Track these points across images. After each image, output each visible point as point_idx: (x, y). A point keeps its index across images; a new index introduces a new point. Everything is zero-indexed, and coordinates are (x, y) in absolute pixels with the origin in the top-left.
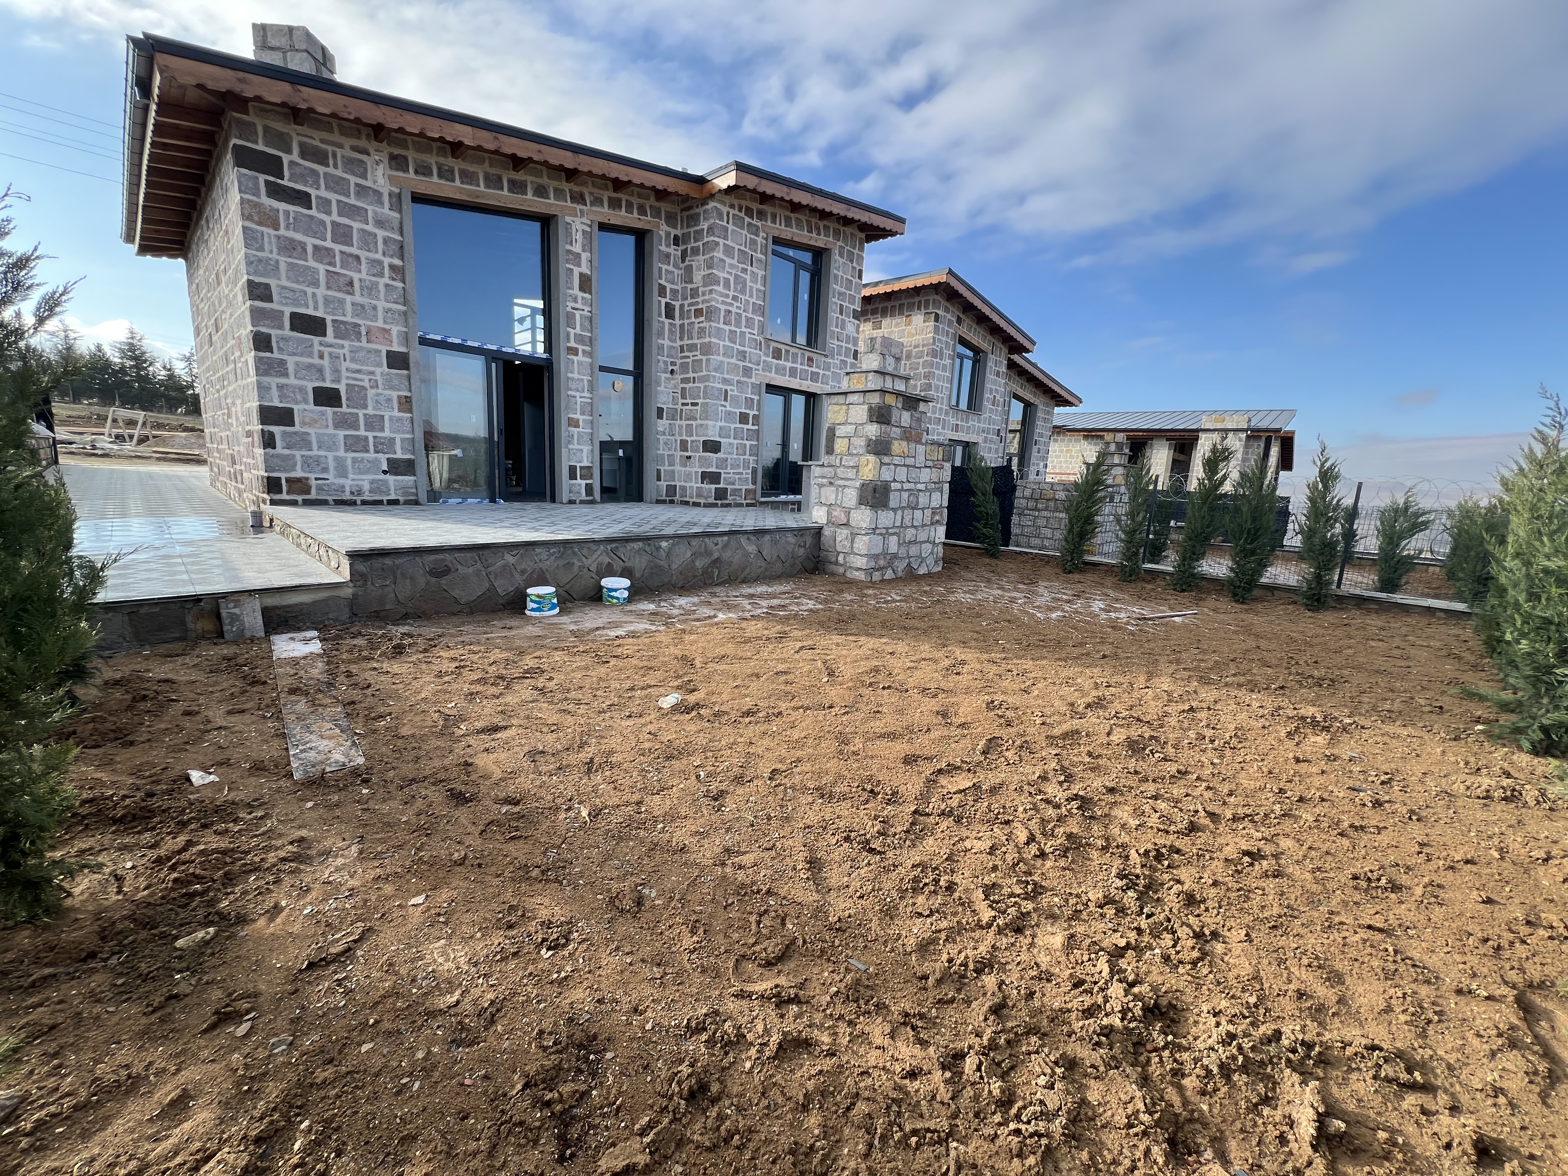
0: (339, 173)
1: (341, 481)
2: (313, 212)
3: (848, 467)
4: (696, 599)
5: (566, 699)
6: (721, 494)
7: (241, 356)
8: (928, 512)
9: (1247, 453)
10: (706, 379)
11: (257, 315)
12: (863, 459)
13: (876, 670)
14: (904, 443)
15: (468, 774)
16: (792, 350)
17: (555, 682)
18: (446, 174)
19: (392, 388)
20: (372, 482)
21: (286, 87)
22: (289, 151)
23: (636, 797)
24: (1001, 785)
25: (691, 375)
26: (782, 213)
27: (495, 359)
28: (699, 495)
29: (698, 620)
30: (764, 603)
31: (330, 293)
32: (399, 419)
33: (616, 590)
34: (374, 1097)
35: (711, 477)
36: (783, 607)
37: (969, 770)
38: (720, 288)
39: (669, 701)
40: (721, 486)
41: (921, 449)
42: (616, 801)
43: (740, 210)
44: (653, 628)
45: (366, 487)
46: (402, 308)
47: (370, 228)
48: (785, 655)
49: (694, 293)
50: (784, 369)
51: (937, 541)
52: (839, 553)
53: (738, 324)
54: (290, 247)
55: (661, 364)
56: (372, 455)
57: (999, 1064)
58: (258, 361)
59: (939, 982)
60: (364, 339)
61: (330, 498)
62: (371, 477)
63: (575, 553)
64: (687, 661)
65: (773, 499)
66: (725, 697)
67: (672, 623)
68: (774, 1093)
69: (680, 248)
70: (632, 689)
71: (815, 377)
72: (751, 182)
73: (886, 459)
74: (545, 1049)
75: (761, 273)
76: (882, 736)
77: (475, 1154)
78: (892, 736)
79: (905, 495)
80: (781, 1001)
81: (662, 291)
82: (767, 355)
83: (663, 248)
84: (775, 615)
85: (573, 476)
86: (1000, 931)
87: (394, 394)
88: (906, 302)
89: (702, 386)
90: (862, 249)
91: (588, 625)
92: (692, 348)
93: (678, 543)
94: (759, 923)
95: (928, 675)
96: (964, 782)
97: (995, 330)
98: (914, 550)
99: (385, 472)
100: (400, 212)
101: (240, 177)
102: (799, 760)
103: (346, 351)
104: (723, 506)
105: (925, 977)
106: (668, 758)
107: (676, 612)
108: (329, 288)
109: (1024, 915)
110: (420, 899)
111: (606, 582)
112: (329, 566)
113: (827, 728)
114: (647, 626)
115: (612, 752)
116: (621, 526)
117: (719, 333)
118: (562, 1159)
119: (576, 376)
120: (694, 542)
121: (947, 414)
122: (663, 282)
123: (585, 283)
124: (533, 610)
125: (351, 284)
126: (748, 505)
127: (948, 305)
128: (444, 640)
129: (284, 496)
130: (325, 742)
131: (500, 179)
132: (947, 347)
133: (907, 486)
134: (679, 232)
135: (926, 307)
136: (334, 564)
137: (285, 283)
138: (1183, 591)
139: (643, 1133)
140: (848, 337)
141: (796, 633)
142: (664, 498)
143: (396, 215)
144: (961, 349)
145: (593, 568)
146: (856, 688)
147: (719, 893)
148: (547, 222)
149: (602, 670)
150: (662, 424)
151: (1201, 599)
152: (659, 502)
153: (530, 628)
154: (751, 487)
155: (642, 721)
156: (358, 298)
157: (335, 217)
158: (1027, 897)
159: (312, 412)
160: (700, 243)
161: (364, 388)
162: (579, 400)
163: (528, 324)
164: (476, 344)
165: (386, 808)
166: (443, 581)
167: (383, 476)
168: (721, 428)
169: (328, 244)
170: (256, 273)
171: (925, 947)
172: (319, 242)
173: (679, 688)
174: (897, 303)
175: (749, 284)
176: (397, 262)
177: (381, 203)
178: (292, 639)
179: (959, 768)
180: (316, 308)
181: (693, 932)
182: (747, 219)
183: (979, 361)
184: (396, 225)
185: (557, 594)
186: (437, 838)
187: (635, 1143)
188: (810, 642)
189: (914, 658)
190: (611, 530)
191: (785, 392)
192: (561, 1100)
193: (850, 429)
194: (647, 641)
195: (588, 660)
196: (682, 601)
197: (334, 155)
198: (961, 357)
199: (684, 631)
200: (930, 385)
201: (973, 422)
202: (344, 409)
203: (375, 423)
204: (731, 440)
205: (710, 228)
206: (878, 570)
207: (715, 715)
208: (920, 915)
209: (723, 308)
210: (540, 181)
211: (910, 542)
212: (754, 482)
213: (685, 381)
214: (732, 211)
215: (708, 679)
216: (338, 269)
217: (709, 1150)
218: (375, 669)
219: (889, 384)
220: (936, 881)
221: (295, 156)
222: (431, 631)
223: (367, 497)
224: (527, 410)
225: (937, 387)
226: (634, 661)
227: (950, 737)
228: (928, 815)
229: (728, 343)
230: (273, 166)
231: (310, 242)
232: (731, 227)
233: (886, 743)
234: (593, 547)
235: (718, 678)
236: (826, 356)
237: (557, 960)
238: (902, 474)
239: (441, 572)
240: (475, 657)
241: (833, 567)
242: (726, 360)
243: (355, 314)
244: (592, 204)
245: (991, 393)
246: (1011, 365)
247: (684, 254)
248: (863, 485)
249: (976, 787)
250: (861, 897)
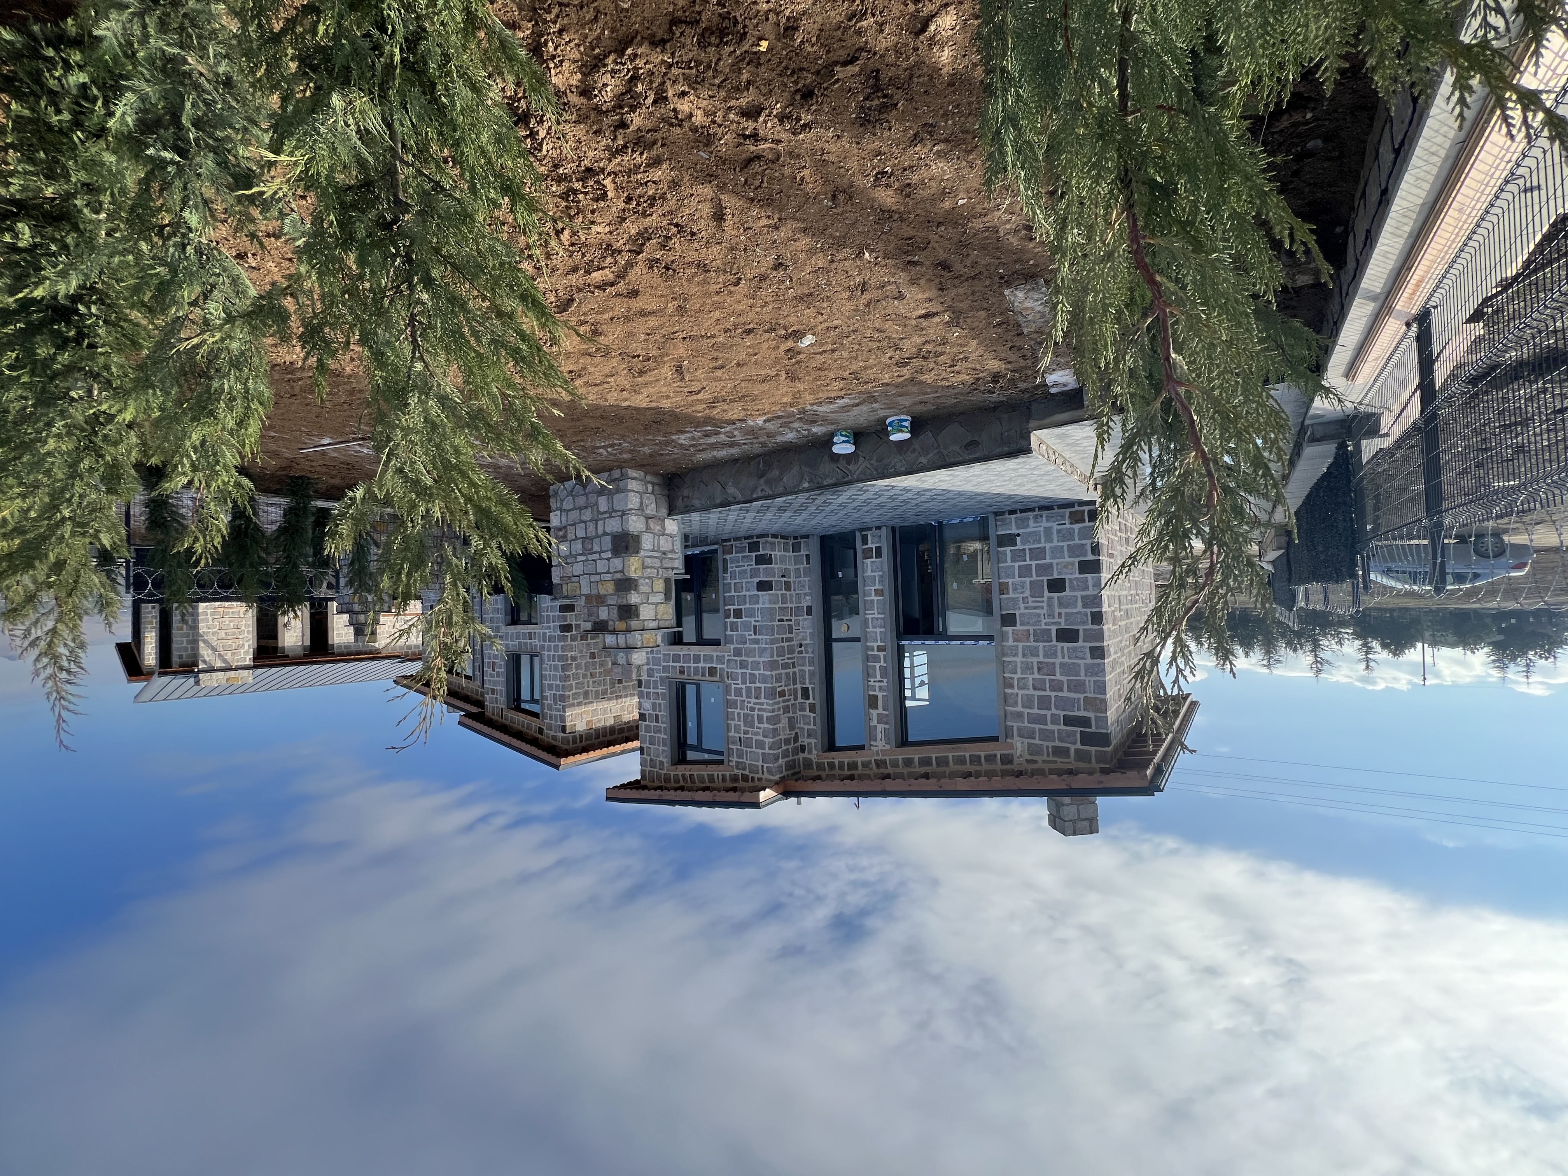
0: (1045, 743)
1: (1049, 524)
2: (1062, 713)
3: (651, 567)
4: (779, 439)
5: (880, 341)
6: (754, 547)
7: (1113, 612)
8: (571, 536)
10: (773, 642)
11: (1100, 636)
12: (639, 574)
13: (641, 373)
14: (602, 592)
15: (941, 282)
16: (699, 677)
17: (888, 355)
18: (975, 759)
19: (1013, 599)
20: (1028, 526)
21: (1074, 786)
22: (1076, 750)
23: (834, 266)
24: (567, 274)
25: (785, 644)
26: (718, 784)
27: (940, 634)
28: (773, 544)
29: (779, 417)
30: (723, 438)
31: (1053, 660)
32: (1008, 577)
33: (844, 442)
34: (970, 104)
35: (763, 560)
36: (707, 435)
37: (589, 285)
38: (765, 714)
40: (754, 554)
41: (585, 590)
42: (847, 263)
43: (753, 778)
44: (815, 407)
45: (1031, 522)
46: (1005, 659)
47: (1026, 711)
48: (714, 384)
49: (786, 709)
50: (705, 661)
51: (558, 512)
52: (652, 493)
53: (748, 690)
54: (1076, 687)
55: (810, 650)
56: (1027, 547)
57: (632, 97)
58: (1100, 605)
59: (655, 143)
60: (1031, 632)
61: (1056, 510)
62: (1028, 530)
63: (876, 470)
64: (793, 377)
65: (706, 549)
66: (765, 345)
67: (800, 413)
68: (764, 90)
69: (800, 743)
70: (833, 351)
71: (676, 659)
72: (746, 797)
73: (619, 576)
74: (887, 121)
75: (732, 734)
76: (651, 313)
77: (919, 76)
78: (643, 313)
79: (596, 548)
80: (755, 137)
81: (812, 708)
82: (722, 669)
83: (813, 741)
84: (715, 425)
85: (878, 550)
86: (603, 170)
87: (1011, 595)
88: (594, 741)
89: (776, 636)
90: (643, 772)
91: (864, 408)
92: (785, 666)
93: (795, 487)
94: (762, 182)
95: (597, 369)
96: (597, 276)
97: (504, 728)
98: (581, 501)
99: (1018, 535)
100: (1006, 726)
101: (1107, 728)
102: (718, 293)
103: (1044, 621)
104: (751, 537)
105: (663, 145)
106: (811, 294)
107: (796, 425)
108: (1054, 664)
109: (582, 180)
110: (961, 202)
111: (849, 449)
112: (1048, 446)
113: (693, 319)
114: (820, 409)
115: (850, 298)
116: (841, 500)
117: (764, 679)
118: (877, 71)
119: (878, 630)
120: (781, 490)
121: (542, 647)
122: (812, 715)
123: (873, 702)
124: (906, 420)
125: (1039, 669)
126: (729, 540)
127: (554, 743)
128: (966, 389)
129: (1086, 508)
130: (1029, 305)
131: (938, 764)
132: (550, 708)
133: (597, 556)
134: (801, 756)
135: (574, 738)
136: (1044, 447)
137: (1081, 662)
138: (301, 477)
139: (837, 81)
140: (648, 697)
141: (700, 407)
142: (802, 541)
143: (1009, 723)
144: (535, 708)
145: (861, 459)
146: (662, 356)
147: (785, 201)
148: (904, 742)
149: (854, 367)
150: (806, 602)
152: (806, 537)
153: (907, 404)
154: (727, 557)
155: (826, 324)
156: (1035, 660)
157: (1048, 713)
158: (575, 192)
159: (1066, 574)
160: (784, 748)
161: (1032, 596)
162: (875, 611)
163: (917, 681)
164: (954, 642)
165: (988, 260)
166: (969, 439)
167: (1020, 531)
168: (758, 603)
169: (1053, 694)
170: (1099, 664)
171: (656, 162)
172: (1060, 694)
173: (799, 353)
174: (601, 739)
175: (742, 723)
176: (1008, 691)
177: (1019, 729)
178: (1065, 385)
179: (596, 287)
180: (1062, 648)
181: (802, 179)
182: (747, 772)
183: (515, 700)
184: (1008, 718)
185: (888, 435)
186: (955, 240)
187: (841, 76)
188: (690, 398)
189: (605, 386)
190: (849, 494)
191: (701, 641)
192: (879, 98)
193: (652, 599)
194: (821, 395)
195: (864, 376)
196: (790, 436)
197: (1048, 754)
198: (533, 701)
199: (791, 406)
200: (563, 670)
201: (513, 644)
202: (1045, 579)
203: (1025, 571)
204: (748, 593)
205: (777, 759)
206: (616, 479)
207: (774, 329)
208: (654, 182)
209: (763, 700)
210: (910, 770)
211: (586, 508)
212: (725, 560)
213: (789, 640)
214: (760, 775)
215: (777, 361)
216: (1048, 678)
217: (804, 69)
218: (1009, 363)
219: (622, 639)
220: (638, 204)
221: (1072, 748)
222: (977, 398)
223: (1031, 515)
224: (916, 613)
225: (556, 668)
226: (831, 375)
227: (597, 313)
228: (630, 251)
229: (757, 673)
230: (1086, 739)
231: (1065, 694)
232: (760, 764)
233: (649, 308)
234: (862, 476)
235: (769, 362)
236: (668, 677)
237: (882, 166)
238: (601, 566)
239: (971, 445)
240: (944, 375)
241: (655, 480)
242: (757, 659)
243: (1037, 648)
244: (870, 762)
245: (498, 673)
246: (480, 704)
247: (796, 739)
248: (638, 552)
249: (588, 272)
250: (692, 195)
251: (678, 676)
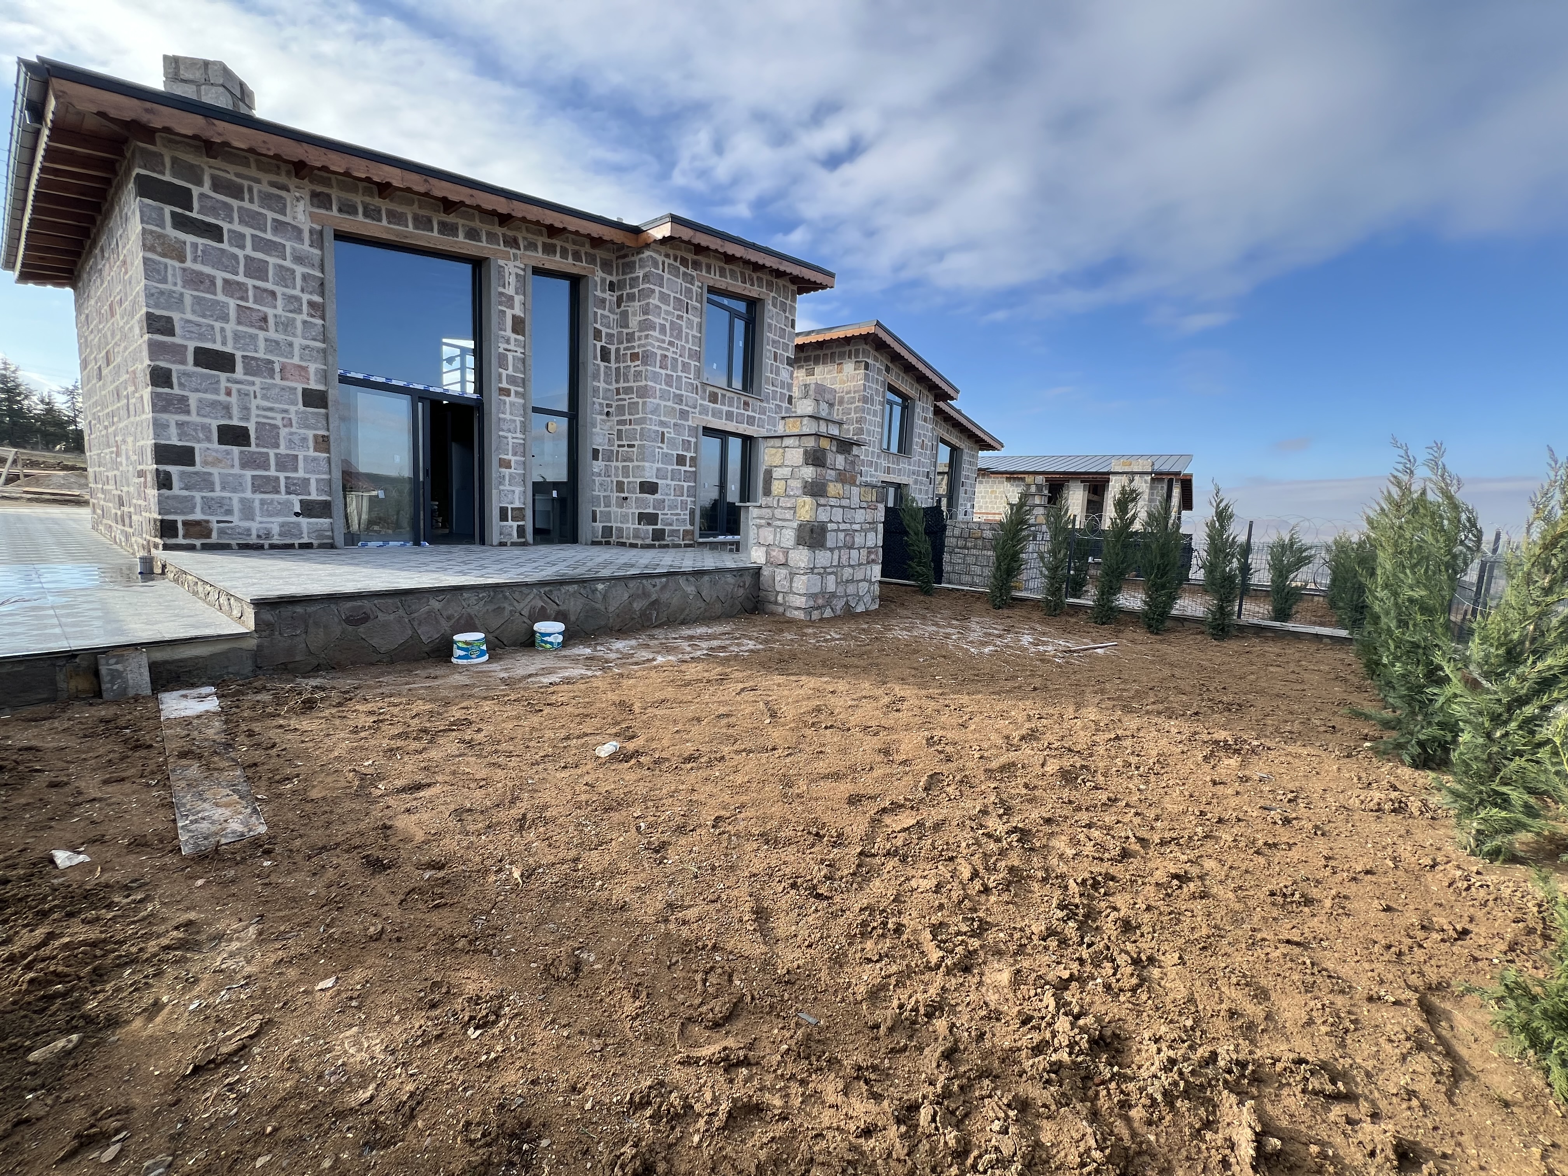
0: (255, 207)
1: (246, 524)
2: (225, 246)
3: (786, 508)
4: (633, 642)
5: (496, 752)
6: (658, 535)
7: (136, 391)
8: (864, 552)
9: (1152, 494)
10: (642, 421)
11: (155, 349)
12: (800, 500)
13: (818, 709)
14: (839, 485)
15: (386, 838)
16: (728, 394)
17: (483, 733)
18: (372, 213)
19: (307, 427)
20: (282, 525)
21: (199, 120)
22: (199, 183)
23: (573, 853)
24: (944, 821)
25: (627, 417)
26: (716, 264)
27: (421, 399)
28: (636, 537)
29: (636, 664)
30: (704, 645)
31: (241, 328)
32: (315, 459)
33: (549, 635)
35: (648, 518)
36: (723, 648)
37: (912, 808)
38: (656, 334)
39: (606, 750)
40: (659, 527)
41: (855, 490)
42: (551, 859)
43: (675, 260)
44: (589, 673)
45: (276, 530)
46: (323, 346)
47: (288, 263)
48: (726, 698)
49: (630, 337)
50: (721, 412)
51: (873, 580)
52: (778, 593)
53: (674, 369)
54: (196, 280)
55: (597, 406)
56: (283, 496)
57: (953, 1113)
58: (155, 397)
59: (891, 1030)
60: (277, 376)
61: (233, 542)
62: (281, 519)
63: (506, 598)
64: (624, 706)
65: (711, 539)
66: (665, 743)
67: (609, 668)
68: (724, 1167)
69: (616, 294)
70: (567, 738)
71: (751, 421)
72: (686, 234)
73: (822, 501)
74: (472, 1142)
75: (697, 320)
76: (826, 777)
78: (836, 776)
79: (841, 535)
80: (729, 1064)
81: (598, 334)
82: (703, 399)
83: (598, 293)
84: (716, 657)
85: (504, 518)
86: (949, 972)
87: (310, 434)
88: (837, 350)
89: (638, 428)
90: (794, 300)
91: (520, 672)
92: (628, 390)
93: (615, 586)
94: (705, 981)
95: (869, 713)
96: (907, 819)
97: (921, 379)
98: (851, 589)
99: (297, 514)
100: (322, 248)
101: (142, 207)
102: (743, 806)
103: (257, 388)
104: (660, 546)
105: (877, 1026)
106: (606, 810)
107: (613, 656)
108: (239, 323)
109: (971, 954)
110: (329, 983)
111: (541, 627)
112: (230, 615)
113: (771, 771)
114: (583, 672)
115: (546, 807)
116: (554, 569)
117: (656, 377)
119: (508, 416)
120: (632, 584)
121: (879, 457)
122: (598, 326)
123: (518, 325)
124: (460, 657)
125: (265, 319)
126: (686, 546)
127: (877, 354)
128: (361, 693)
129: (180, 540)
130: (220, 811)
131: (430, 221)
132: (877, 394)
133: (843, 526)
134: (614, 279)
135: (857, 356)
136: (236, 613)
137: (189, 316)
138: (1103, 624)
140: (783, 382)
141: (737, 674)
142: (600, 539)
143: (317, 252)
144: (890, 396)
145: (525, 612)
146: (799, 728)
147: (663, 952)
148: (478, 265)
149: (535, 719)
150: (598, 466)
151: (1120, 631)
152: (594, 543)
153: (457, 676)
154: (689, 527)
155: (579, 771)
156: (272, 334)
157: (249, 251)
158: (973, 934)
159: (217, 451)
160: (636, 290)
161: (275, 427)
162: (510, 440)
163: (457, 363)
164: (401, 384)
165: (290, 881)
166: (361, 629)
167: (294, 519)
168: (658, 469)
169: (241, 278)
170: (157, 306)
171: (876, 994)
172: (230, 276)
173: (617, 735)
174: (829, 352)
175: (684, 330)
176: (317, 299)
177: (301, 240)
178: (185, 696)
179: (902, 806)
180: (224, 343)
181: (635, 997)
182: (682, 269)
183: (907, 407)
184: (317, 261)
185: (486, 641)
186: (349, 912)
188: (751, 684)
189: (855, 697)
190: (544, 573)
191: (723, 435)
193: (786, 471)
194: (583, 687)
195: (519, 709)
196: (620, 645)
197: (250, 190)
198: (891, 403)
199: (621, 675)
200: (862, 429)
201: (904, 465)
202: (253, 448)
203: (287, 463)
204: (669, 482)
205: (646, 276)
206: (817, 609)
207: (655, 762)
208: (869, 960)
209: (659, 352)
210: (472, 224)
211: (847, 581)
212: (692, 523)
213: (620, 423)
214: (667, 261)
215: (647, 725)
216: (250, 304)
218: (281, 726)
219: (823, 429)
220: (884, 924)
221: (206, 189)
222: (345, 683)
223: (276, 540)
224: (455, 450)
225: (869, 432)
226: (569, 709)
227: (892, 775)
228: (874, 855)
229: (664, 387)
230: (182, 198)
231: (220, 276)
232: (666, 275)
233: (828, 784)
234: (525, 590)
235: (658, 723)
236: (761, 401)
237: (486, 1039)
238: (838, 515)
239: (359, 620)
240: (396, 710)
241: (773, 607)
242: (663, 403)
243: (268, 351)
244: (526, 248)
245: (919, 438)
246: (938, 411)
247: (620, 300)
248: (800, 526)
249: (920, 824)
250: (810, 946)
251: (750, 401)
